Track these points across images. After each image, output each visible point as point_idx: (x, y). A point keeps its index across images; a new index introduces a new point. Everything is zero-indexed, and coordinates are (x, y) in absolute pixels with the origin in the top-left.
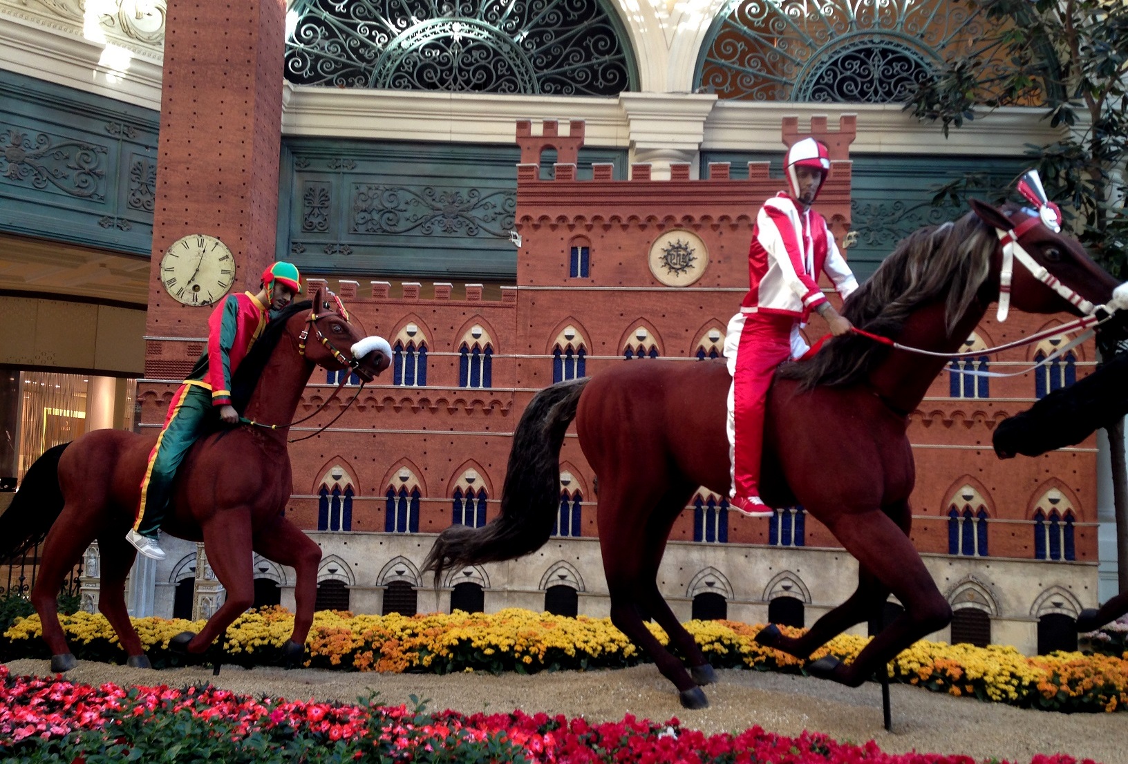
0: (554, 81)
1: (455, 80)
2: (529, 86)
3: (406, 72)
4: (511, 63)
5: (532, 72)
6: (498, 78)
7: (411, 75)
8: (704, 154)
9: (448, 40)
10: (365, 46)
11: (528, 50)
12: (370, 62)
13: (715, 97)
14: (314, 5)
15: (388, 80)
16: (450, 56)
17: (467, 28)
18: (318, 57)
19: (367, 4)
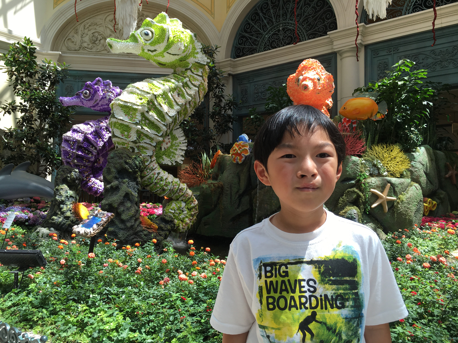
0: (312, 34)
2: (304, 38)
4: (298, 32)
6: (295, 38)
7: (268, 45)
8: (366, 47)
9: (279, 31)
10: (256, 40)
11: (303, 26)
12: (257, 45)
13: (363, 24)
14: (242, 32)
15: (262, 49)
16: (280, 36)
17: (284, 25)
18: (244, 48)
19: (256, 27)
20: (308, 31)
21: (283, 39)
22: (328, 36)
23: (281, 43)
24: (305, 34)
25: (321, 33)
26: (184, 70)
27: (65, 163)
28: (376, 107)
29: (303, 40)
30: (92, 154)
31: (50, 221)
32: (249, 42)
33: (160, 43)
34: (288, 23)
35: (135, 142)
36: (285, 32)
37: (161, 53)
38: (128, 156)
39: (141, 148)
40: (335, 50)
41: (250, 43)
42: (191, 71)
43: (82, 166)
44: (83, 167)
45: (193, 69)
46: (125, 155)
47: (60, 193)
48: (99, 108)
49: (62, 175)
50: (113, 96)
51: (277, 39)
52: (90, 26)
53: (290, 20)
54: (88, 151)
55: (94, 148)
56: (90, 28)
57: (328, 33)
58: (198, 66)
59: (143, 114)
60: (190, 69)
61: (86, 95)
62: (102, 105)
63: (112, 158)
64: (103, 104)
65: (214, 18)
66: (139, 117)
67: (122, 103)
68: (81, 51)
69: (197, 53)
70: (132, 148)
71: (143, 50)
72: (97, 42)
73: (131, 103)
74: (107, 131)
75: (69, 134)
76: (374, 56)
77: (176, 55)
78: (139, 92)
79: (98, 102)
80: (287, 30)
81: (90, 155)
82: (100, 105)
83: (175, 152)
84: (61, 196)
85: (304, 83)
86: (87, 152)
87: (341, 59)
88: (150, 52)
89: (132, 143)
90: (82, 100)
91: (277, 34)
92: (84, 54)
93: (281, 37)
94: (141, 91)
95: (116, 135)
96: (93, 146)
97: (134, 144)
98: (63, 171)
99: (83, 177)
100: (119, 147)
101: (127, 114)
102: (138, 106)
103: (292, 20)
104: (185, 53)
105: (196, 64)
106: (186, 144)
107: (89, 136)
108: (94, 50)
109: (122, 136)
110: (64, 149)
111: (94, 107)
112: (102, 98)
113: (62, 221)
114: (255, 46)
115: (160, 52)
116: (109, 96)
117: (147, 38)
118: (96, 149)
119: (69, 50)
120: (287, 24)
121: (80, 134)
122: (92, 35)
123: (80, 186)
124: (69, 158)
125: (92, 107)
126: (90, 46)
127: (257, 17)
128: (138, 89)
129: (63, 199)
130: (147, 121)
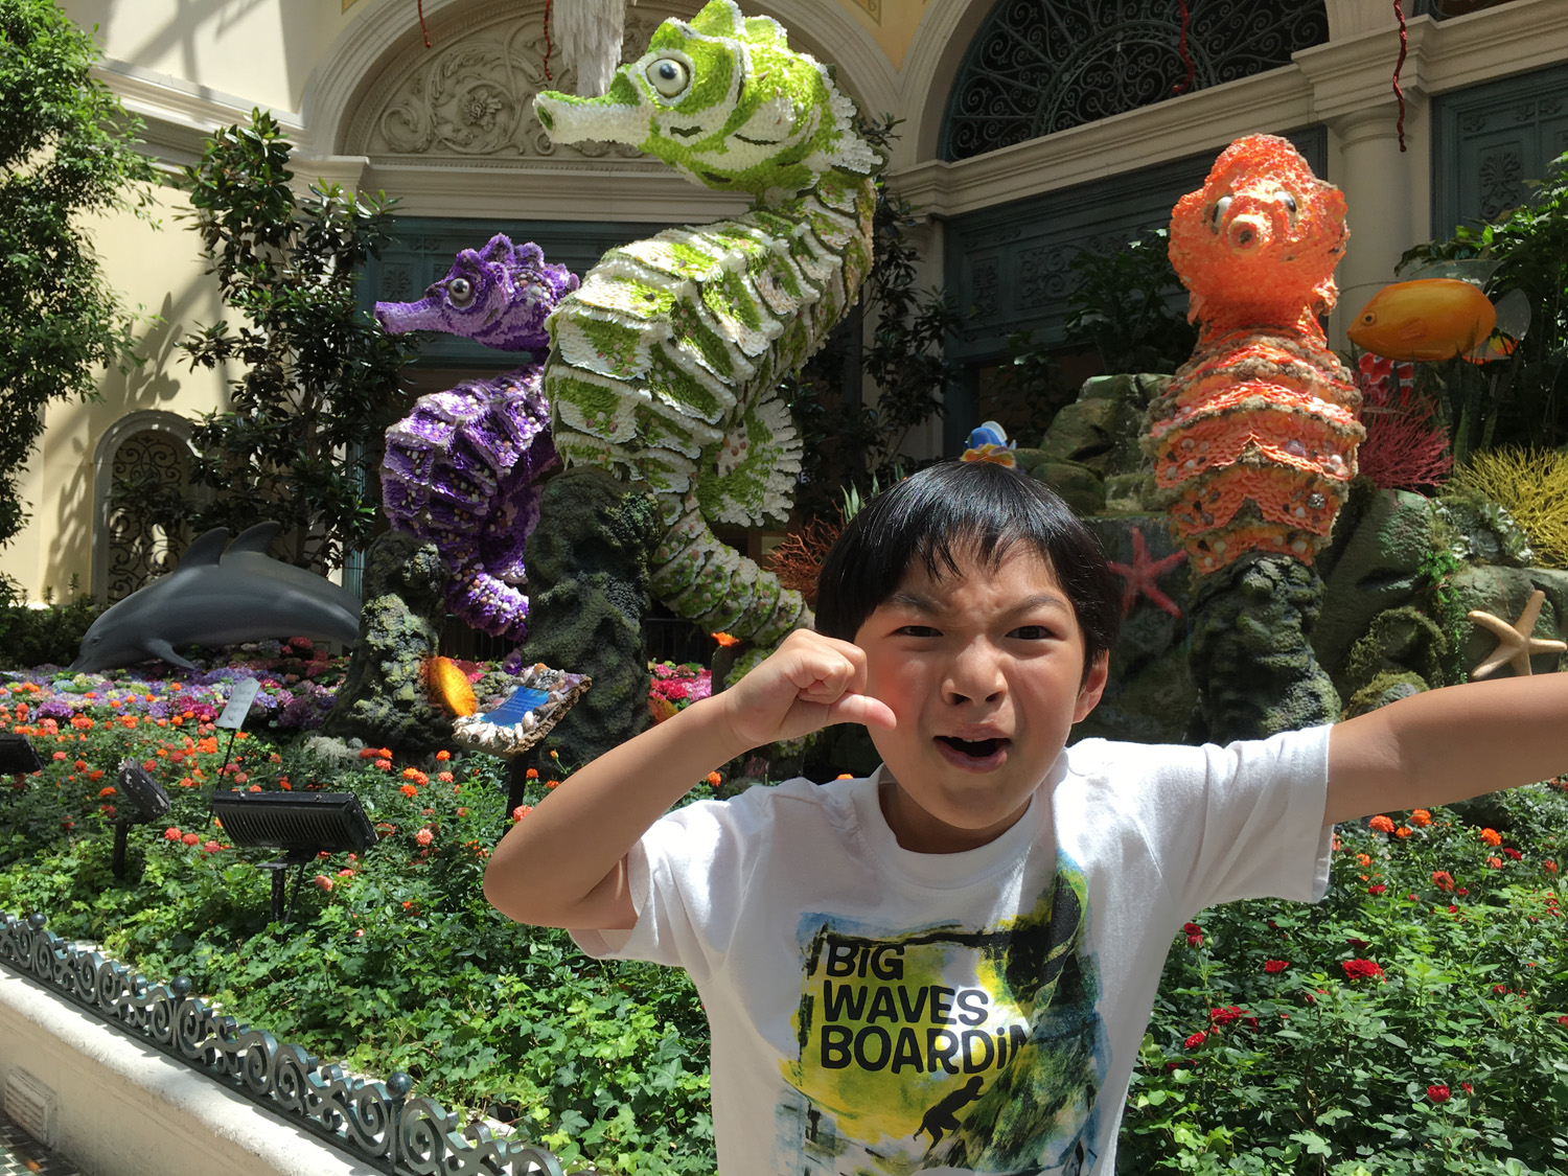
0: (1234, 62)
1: (1120, 102)
3: (1069, 109)
5: (1207, 59)
6: (1168, 80)
7: (1073, 110)
8: (1438, 101)
9: (1111, 55)
10: (1026, 93)
11: (1200, 34)
12: (1032, 110)
13: (1426, 17)
14: (978, 65)
15: (1051, 124)
16: (1114, 73)
17: (1131, 33)
18: (984, 122)
19: (1028, 44)
20: (1217, 52)
21: (1126, 85)
22: (1293, 67)
23: (1120, 100)
24: (1208, 63)
25: (1266, 59)
26: (792, 196)
27: (393, 523)
28: (1489, 314)
29: (1199, 84)
30: (482, 494)
31: (351, 715)
32: (1004, 100)
33: (711, 103)
34: (1146, 27)
35: (629, 446)
36: (1134, 61)
37: (715, 138)
38: (609, 494)
39: (651, 468)
40: (1321, 117)
41: (1007, 105)
42: (818, 197)
43: (448, 532)
44: (451, 536)
45: (822, 193)
46: (600, 492)
47: (380, 623)
48: (503, 337)
49: (384, 563)
50: (547, 295)
51: (1103, 86)
52: (461, 65)
53: (1154, 15)
54: (470, 483)
55: (486, 472)
56: (463, 72)
57: (1294, 56)
58: (841, 181)
59: (656, 351)
60: (814, 192)
61: (459, 296)
62: (511, 328)
63: (556, 501)
64: (514, 323)
65: (878, 22)
66: (643, 362)
67: (586, 313)
68: (433, 153)
69: (839, 135)
70: (620, 466)
71: (656, 130)
72: (484, 122)
73: (619, 312)
74: (528, 416)
75: (406, 425)
76: (1469, 134)
77: (766, 143)
78: (644, 275)
79: (499, 316)
80: (1141, 54)
81: (475, 498)
82: (504, 327)
83: (763, 480)
84: (384, 631)
85: (1242, 218)
86: (463, 485)
87: (1342, 150)
88: (678, 137)
89: (620, 451)
90: (449, 312)
91: (1105, 69)
92: (443, 161)
93: (1120, 78)
94: (651, 269)
95: (566, 422)
96: (485, 465)
97: (627, 455)
98: (389, 550)
99: (454, 569)
100: (579, 462)
101: (604, 349)
102: (642, 320)
103: (1159, 16)
104: (798, 137)
105: (836, 173)
106: (799, 455)
107: (472, 432)
108: (475, 148)
109: (588, 426)
110: (392, 477)
111: (485, 333)
112: (514, 304)
113: (387, 716)
114: (1025, 115)
115: (711, 134)
116: (534, 295)
117: (668, 87)
118: (493, 474)
119: (392, 150)
120: (1142, 32)
121: (443, 425)
122: (468, 97)
123: (442, 601)
124: (407, 507)
125: (479, 334)
126: (461, 136)
127: (1033, 13)
128: (639, 262)
129: (390, 641)
130: (671, 375)
